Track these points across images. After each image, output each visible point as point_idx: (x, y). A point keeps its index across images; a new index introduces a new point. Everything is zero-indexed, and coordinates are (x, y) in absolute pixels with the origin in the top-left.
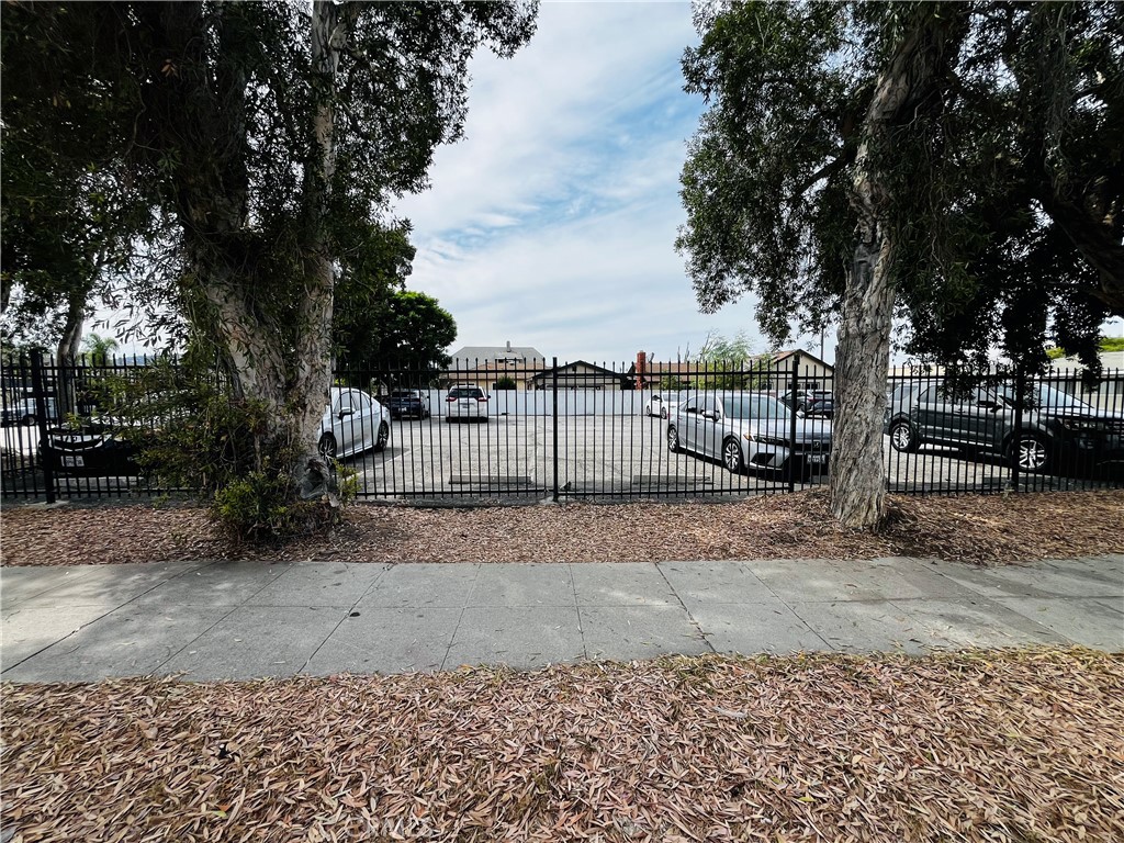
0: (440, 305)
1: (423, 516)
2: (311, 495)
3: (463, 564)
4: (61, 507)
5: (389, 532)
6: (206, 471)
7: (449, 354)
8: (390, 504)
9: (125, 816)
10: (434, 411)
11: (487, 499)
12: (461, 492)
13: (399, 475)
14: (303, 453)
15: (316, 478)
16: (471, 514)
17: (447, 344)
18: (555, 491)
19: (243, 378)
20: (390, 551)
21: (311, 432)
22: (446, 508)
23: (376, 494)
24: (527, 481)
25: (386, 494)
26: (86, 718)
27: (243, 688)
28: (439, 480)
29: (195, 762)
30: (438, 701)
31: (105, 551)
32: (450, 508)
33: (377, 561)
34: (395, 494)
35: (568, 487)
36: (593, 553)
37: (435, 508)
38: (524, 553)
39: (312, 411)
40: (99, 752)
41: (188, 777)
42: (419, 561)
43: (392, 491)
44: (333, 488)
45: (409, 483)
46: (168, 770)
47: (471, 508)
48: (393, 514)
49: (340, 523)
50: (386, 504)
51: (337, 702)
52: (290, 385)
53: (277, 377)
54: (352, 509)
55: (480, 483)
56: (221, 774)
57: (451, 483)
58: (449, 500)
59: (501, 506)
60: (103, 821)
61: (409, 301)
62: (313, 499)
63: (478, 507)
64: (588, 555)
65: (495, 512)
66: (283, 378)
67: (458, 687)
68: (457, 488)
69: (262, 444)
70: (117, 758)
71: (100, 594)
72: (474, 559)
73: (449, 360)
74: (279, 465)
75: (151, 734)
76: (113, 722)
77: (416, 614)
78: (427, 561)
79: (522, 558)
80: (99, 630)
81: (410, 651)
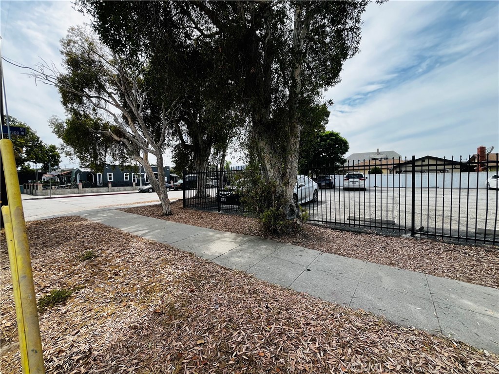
0: (341, 135)
1: (335, 233)
2: (290, 218)
3: (357, 260)
4: (221, 213)
5: (320, 238)
6: (258, 205)
7: (345, 158)
8: (320, 225)
9: (242, 315)
10: (337, 185)
11: (369, 230)
12: (355, 225)
13: (324, 213)
14: (288, 201)
15: (292, 211)
16: (360, 236)
17: (344, 153)
18: (413, 231)
19: (269, 173)
20: (322, 246)
21: (290, 193)
22: (346, 231)
23: (314, 221)
24: (393, 223)
25: (318, 221)
26: (231, 280)
27: (271, 286)
28: (343, 218)
29: (259, 307)
30: (348, 321)
31: (231, 229)
32: (349, 231)
33: (316, 250)
34: (322, 221)
35: (422, 229)
36: (443, 272)
37: (341, 230)
38: (393, 262)
39: (291, 185)
40: (235, 292)
41: (258, 311)
42: (335, 254)
43: (321, 220)
44: (298, 216)
45: (329, 217)
46: (252, 306)
47: (360, 233)
48: (322, 230)
49: (300, 231)
50: (319, 226)
51: (304, 304)
52: (284, 175)
53: (280, 172)
54: (305, 226)
55: (365, 221)
56: (267, 314)
57: (349, 219)
58: (348, 227)
59: (377, 234)
60: (237, 314)
61: (326, 135)
62: (291, 220)
63: (364, 233)
64: (440, 272)
65: (373, 237)
66: (281, 172)
67: (358, 318)
68: (352, 222)
69: (275, 197)
70: (239, 295)
71: (232, 241)
72: (362, 258)
73: (345, 161)
74: (280, 205)
75: (247, 291)
76: (237, 284)
77: (335, 278)
78: (339, 254)
79: (391, 264)
80: (232, 253)
81: (333, 293)
